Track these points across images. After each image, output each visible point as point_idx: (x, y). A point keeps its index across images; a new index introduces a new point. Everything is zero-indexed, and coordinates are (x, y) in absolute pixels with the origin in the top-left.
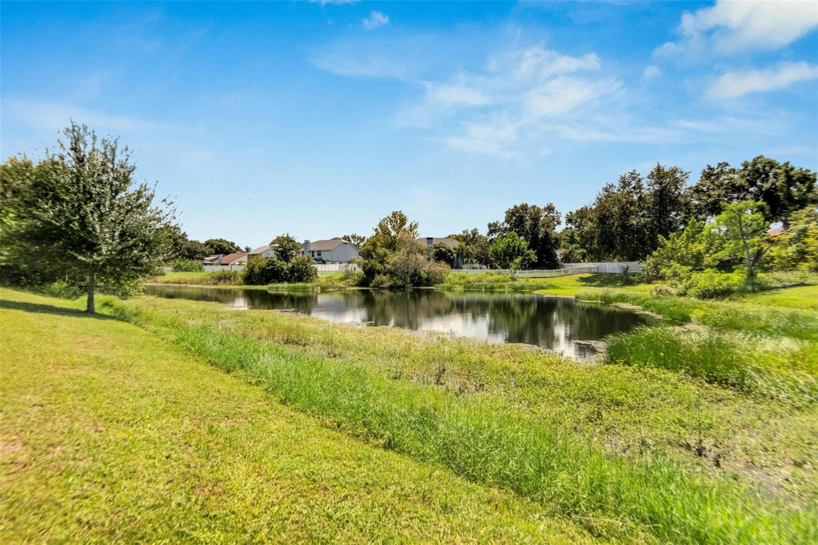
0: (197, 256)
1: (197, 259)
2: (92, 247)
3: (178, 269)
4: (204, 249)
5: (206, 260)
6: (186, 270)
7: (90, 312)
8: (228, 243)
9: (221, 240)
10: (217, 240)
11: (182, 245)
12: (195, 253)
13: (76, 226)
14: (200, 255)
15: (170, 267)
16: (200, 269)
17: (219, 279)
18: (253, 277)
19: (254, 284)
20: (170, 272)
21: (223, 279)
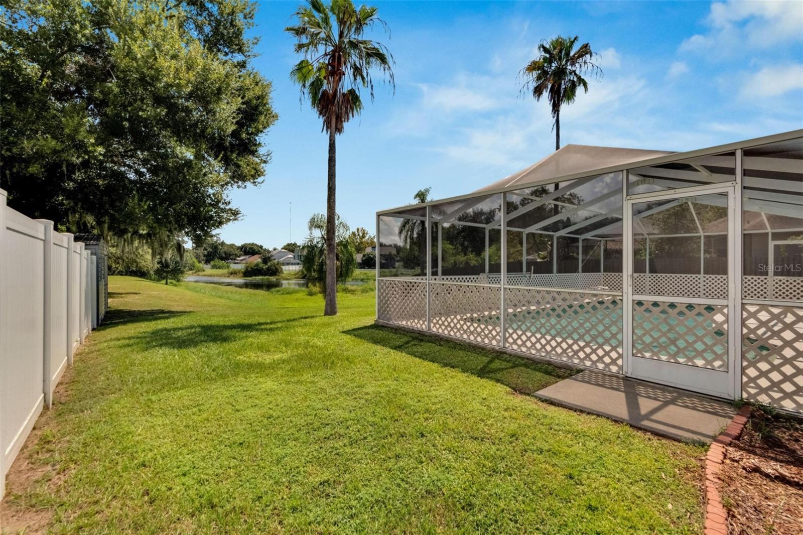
0: (231, 257)
1: (232, 259)
2: (168, 267)
3: (214, 267)
4: (236, 252)
5: (238, 260)
6: (219, 268)
7: (167, 284)
8: (257, 246)
9: (253, 244)
12: (230, 255)
14: (234, 257)
15: (209, 266)
16: (228, 267)
17: (231, 273)
18: (247, 273)
19: (247, 276)
20: (208, 269)
21: (234, 273)
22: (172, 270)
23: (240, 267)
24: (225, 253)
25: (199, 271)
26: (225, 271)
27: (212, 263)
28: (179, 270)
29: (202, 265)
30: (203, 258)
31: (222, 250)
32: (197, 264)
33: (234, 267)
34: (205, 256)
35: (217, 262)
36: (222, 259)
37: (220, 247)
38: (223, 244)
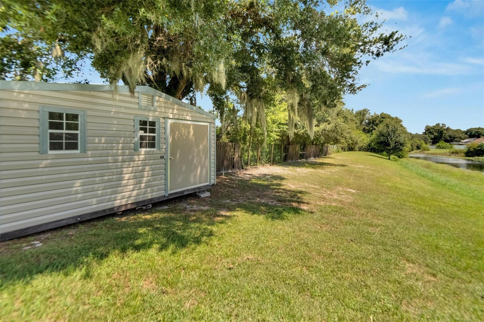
0: (456, 139)
1: (456, 141)
2: (390, 146)
3: (439, 147)
4: (461, 135)
5: (462, 142)
6: (443, 148)
7: (389, 159)
9: (479, 128)
10: (476, 128)
11: (446, 134)
12: (454, 138)
13: (386, 141)
14: (458, 139)
15: (434, 147)
16: (451, 147)
17: (453, 153)
18: (469, 153)
19: (469, 156)
20: (433, 149)
21: (456, 153)
22: (393, 148)
23: (463, 148)
24: (450, 136)
25: (425, 150)
26: (447, 151)
27: (438, 144)
28: (398, 148)
29: (429, 146)
30: (430, 140)
31: (446, 135)
32: (424, 145)
33: (456, 147)
34: (432, 139)
35: (442, 143)
36: (446, 141)
37: (445, 132)
38: (448, 129)
